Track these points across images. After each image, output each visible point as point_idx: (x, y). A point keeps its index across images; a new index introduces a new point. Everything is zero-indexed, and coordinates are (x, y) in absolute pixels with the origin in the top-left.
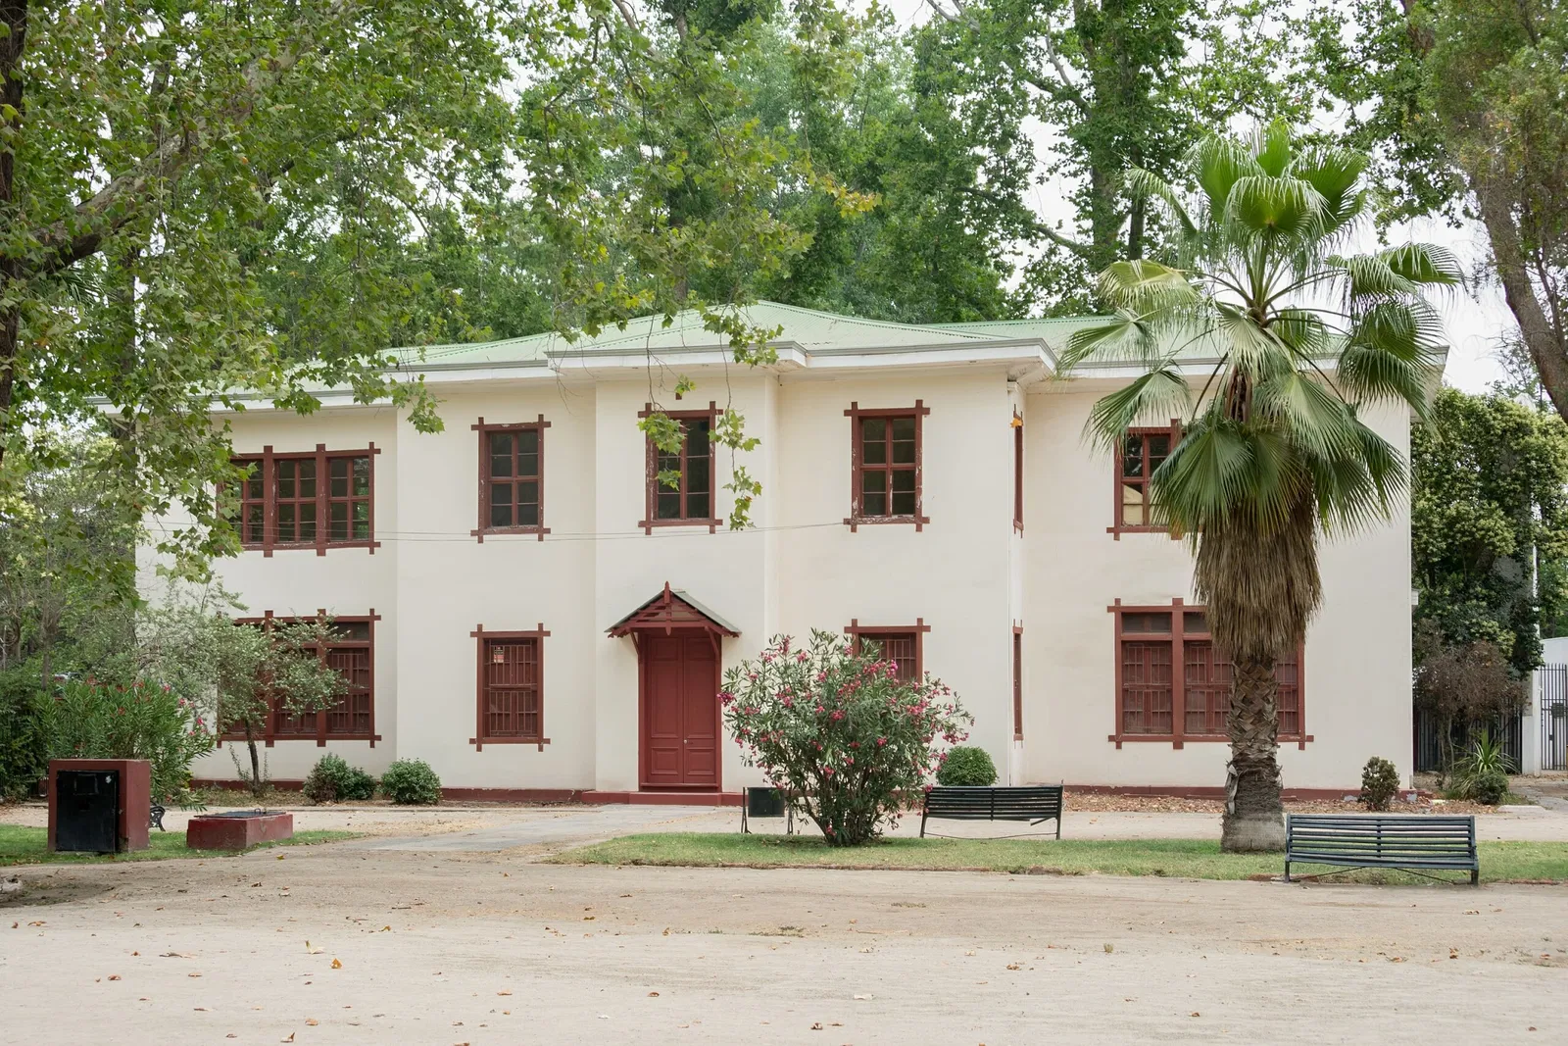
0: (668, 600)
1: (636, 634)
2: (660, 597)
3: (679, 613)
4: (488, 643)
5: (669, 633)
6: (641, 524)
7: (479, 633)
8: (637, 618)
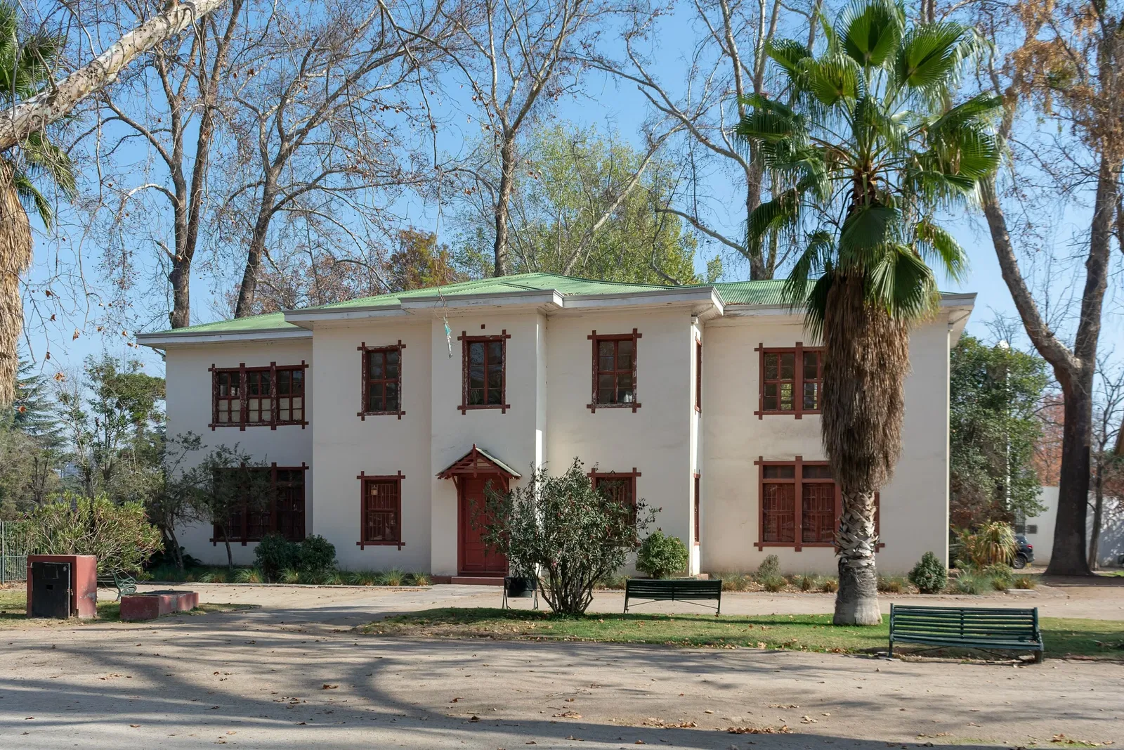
0: (473, 455)
1: (456, 477)
2: (470, 454)
3: (481, 464)
4: (368, 483)
5: (475, 476)
6: (459, 408)
7: (362, 477)
8: (456, 467)
